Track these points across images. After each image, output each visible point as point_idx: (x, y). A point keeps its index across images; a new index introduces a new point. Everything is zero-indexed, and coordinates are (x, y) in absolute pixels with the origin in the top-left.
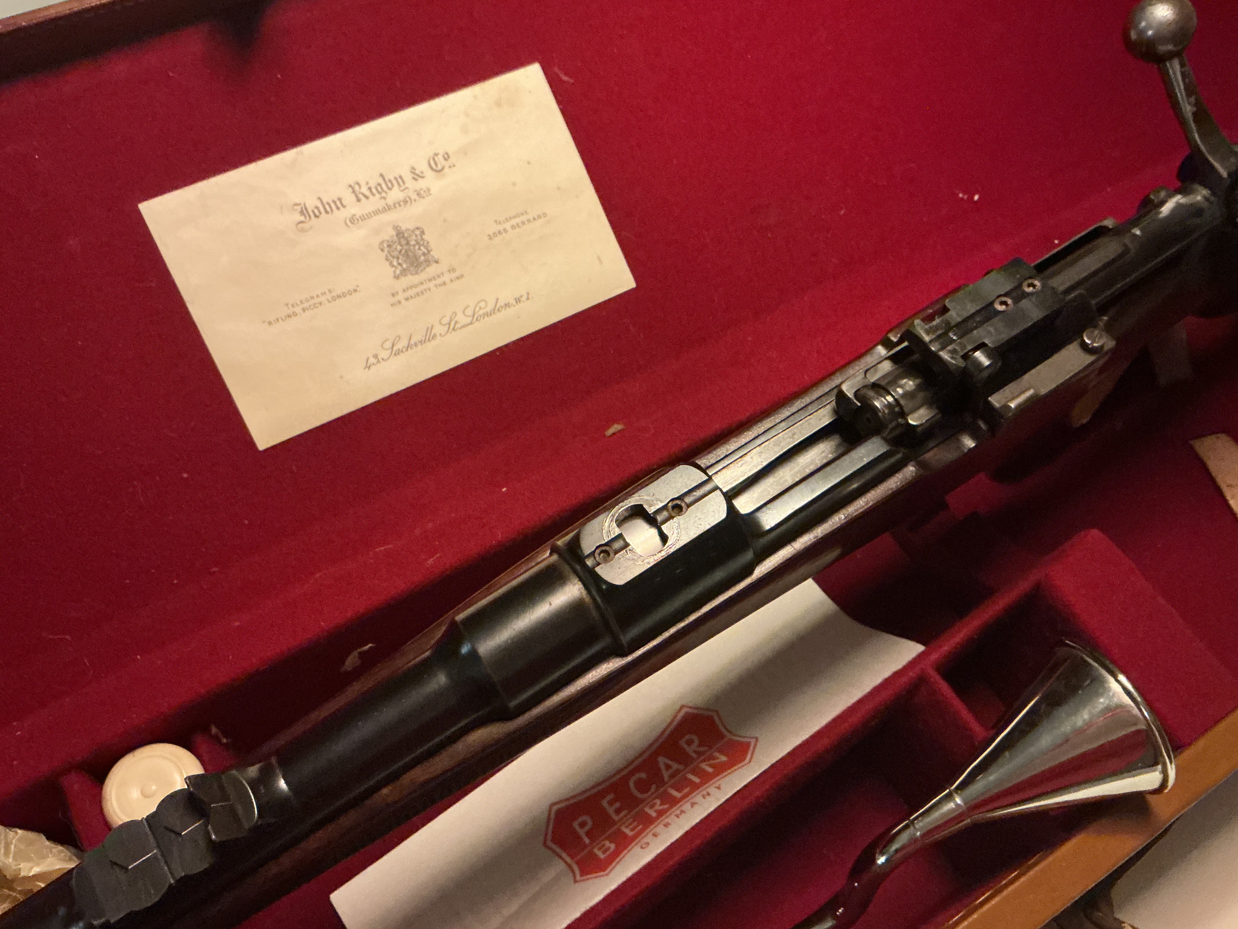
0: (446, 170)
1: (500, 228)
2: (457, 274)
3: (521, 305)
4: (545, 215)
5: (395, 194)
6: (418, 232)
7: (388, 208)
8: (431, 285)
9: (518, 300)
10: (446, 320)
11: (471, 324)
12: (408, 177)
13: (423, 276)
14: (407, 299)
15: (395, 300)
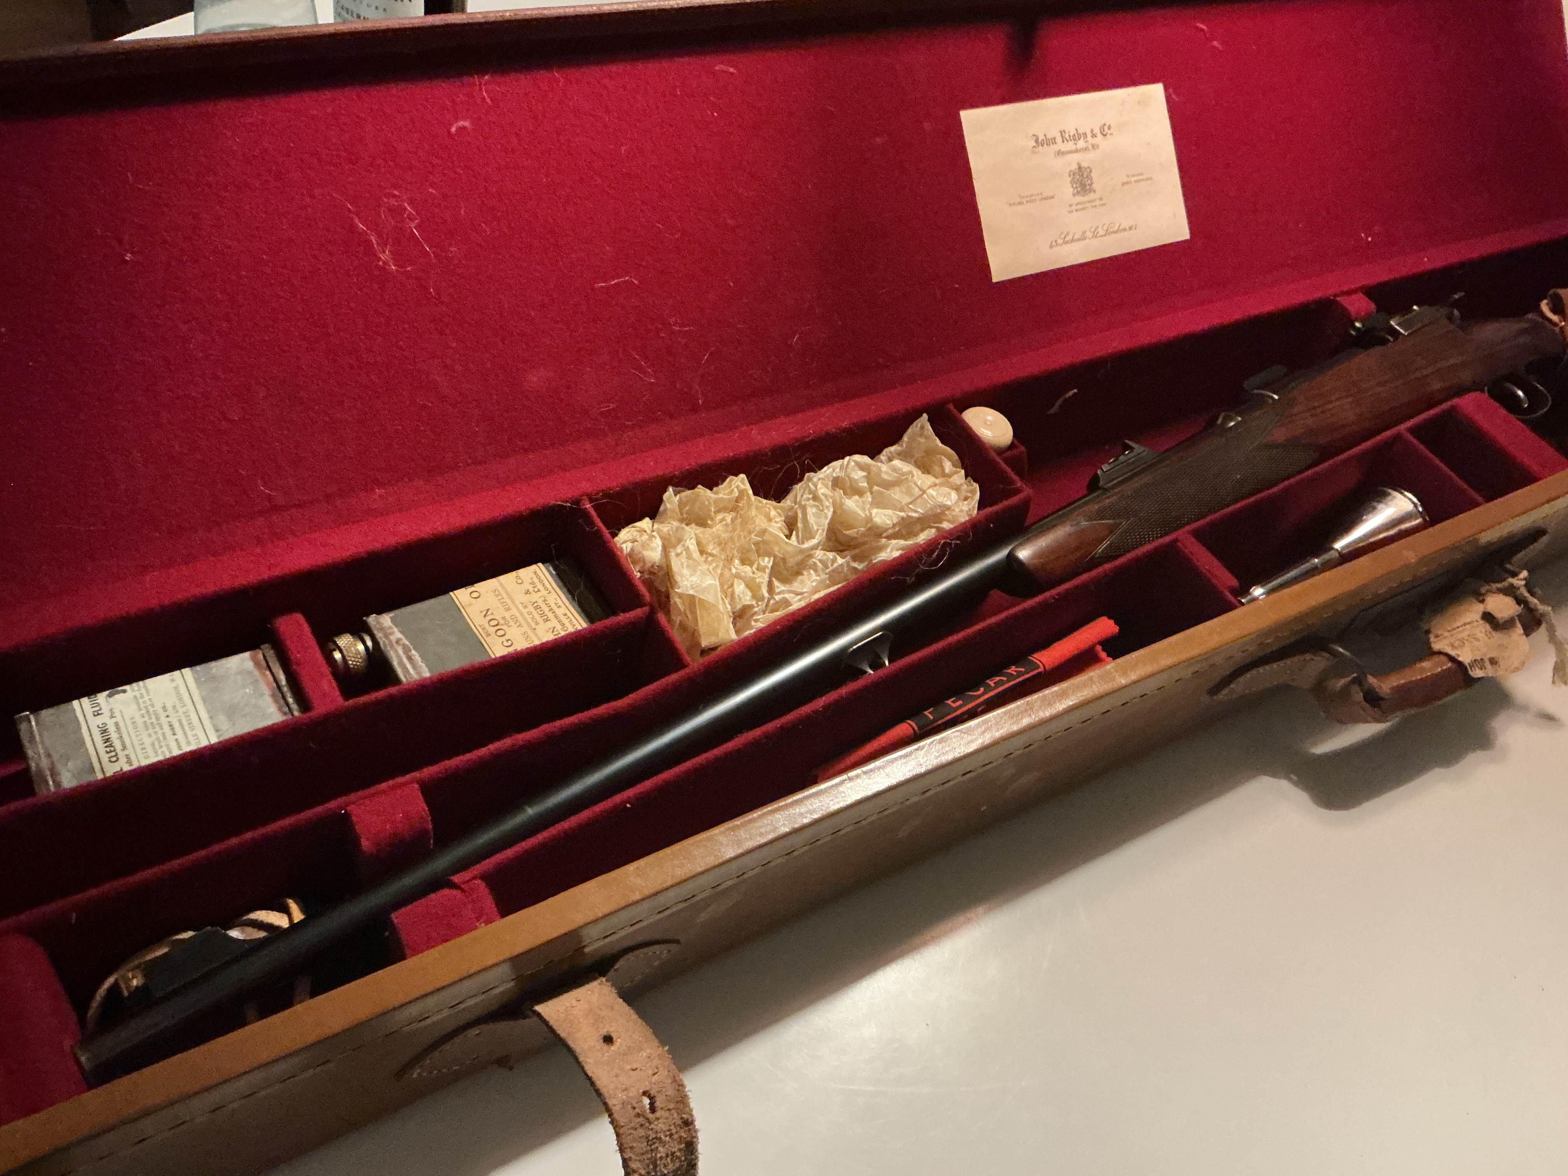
0: (1108, 135)
1: (1129, 180)
2: (1102, 202)
3: (1132, 232)
4: (1151, 178)
5: (1081, 144)
6: (1088, 170)
7: (1077, 151)
8: (1089, 205)
9: (1131, 228)
10: (1093, 230)
11: (1105, 235)
12: (1089, 135)
13: (1086, 198)
14: (1076, 210)
15: (1070, 209)
